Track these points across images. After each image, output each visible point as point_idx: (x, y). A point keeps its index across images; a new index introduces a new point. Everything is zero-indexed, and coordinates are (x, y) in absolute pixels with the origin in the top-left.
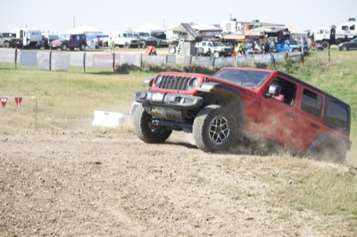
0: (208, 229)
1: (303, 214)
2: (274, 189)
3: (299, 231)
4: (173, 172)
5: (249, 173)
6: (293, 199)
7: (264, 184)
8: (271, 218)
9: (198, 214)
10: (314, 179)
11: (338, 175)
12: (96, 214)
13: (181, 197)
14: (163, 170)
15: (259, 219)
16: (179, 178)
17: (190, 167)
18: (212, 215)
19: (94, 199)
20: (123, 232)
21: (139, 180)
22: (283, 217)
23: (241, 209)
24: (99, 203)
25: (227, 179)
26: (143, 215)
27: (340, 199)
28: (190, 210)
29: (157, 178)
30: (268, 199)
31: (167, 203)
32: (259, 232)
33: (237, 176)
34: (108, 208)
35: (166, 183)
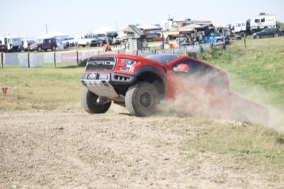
0: (137, 167)
1: (205, 154)
2: (185, 139)
4: (114, 131)
5: (169, 129)
6: (198, 145)
7: (179, 136)
8: (181, 158)
9: (131, 158)
10: (216, 131)
11: (233, 128)
12: (60, 161)
13: (120, 148)
14: (107, 131)
15: (174, 159)
16: (118, 135)
17: (127, 128)
18: (141, 158)
19: (58, 152)
20: (78, 171)
21: (90, 138)
22: (192, 157)
23: (161, 153)
24: (63, 154)
25: (153, 134)
26: (93, 160)
27: (232, 144)
28: (125, 156)
29: (103, 136)
30: (180, 146)
31: (109, 152)
32: (172, 167)
33: (160, 132)
34: (68, 157)
35: (109, 139)
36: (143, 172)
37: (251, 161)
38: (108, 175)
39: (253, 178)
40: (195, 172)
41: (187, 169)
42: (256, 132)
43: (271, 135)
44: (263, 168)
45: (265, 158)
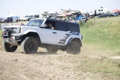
1: (86, 73)
2: (76, 66)
4: (42, 61)
5: (67, 61)
6: (83, 68)
7: (73, 64)
8: (75, 75)
9: (51, 75)
11: (98, 60)
12: (16, 77)
13: (45, 70)
14: (38, 61)
15: (71, 76)
16: (44, 63)
17: (48, 60)
18: (55, 75)
19: (15, 72)
21: (31, 65)
22: (79, 75)
23: (65, 73)
24: (17, 73)
25: (60, 63)
26: (32, 76)
27: (99, 68)
28: (48, 74)
29: (36, 64)
30: (74, 69)
31: (40, 72)
33: (64, 62)
34: (20, 75)
35: (40, 65)
37: (109, 77)
45: (116, 76)
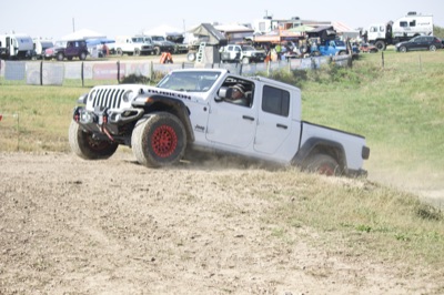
0: (192, 247)
1: (301, 230)
2: (272, 206)
3: (293, 248)
4: (161, 190)
5: (247, 190)
6: (291, 215)
7: (262, 201)
8: (263, 235)
9: (183, 232)
10: (322, 195)
11: (349, 191)
12: (72, 234)
13: (167, 216)
14: (150, 188)
15: (250, 236)
16: (166, 196)
17: (182, 184)
18: (199, 233)
19: (70, 219)
20: (98, 251)
21: (122, 199)
22: (278, 234)
23: (232, 226)
24: (76, 223)
25: (221, 197)
26: (123, 234)
27: (346, 215)
28: (175, 228)
29: (142, 197)
30: (263, 216)
31: (150, 221)
32: (248, 249)
33: (233, 194)
34: (85, 227)
35: (153, 202)
36: (201, 255)
37: (373, 244)
38: (144, 258)
39: (372, 271)
40: (282, 258)
41: (270, 253)
42: (384, 198)
43: (409, 203)
44: (390, 256)
45: (396, 241)
